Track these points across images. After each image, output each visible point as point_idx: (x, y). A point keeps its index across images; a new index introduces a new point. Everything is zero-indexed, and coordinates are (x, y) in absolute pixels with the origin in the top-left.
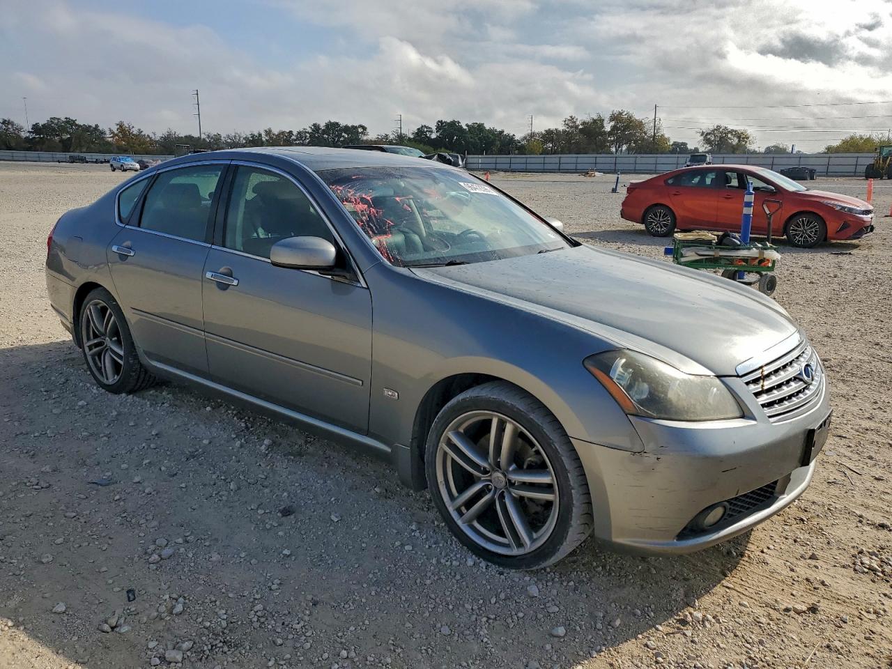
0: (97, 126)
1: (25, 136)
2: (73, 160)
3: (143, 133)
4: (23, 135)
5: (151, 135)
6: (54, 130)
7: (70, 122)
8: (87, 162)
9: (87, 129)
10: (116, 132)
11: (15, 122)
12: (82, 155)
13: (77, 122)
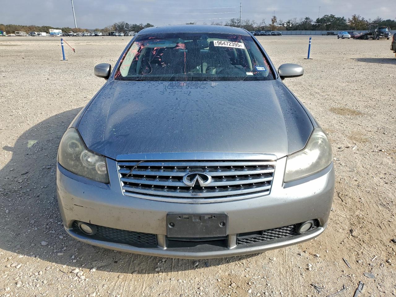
0: (343, 17)
1: (312, 24)
2: (328, 34)
3: (364, 20)
4: (312, 23)
5: (368, 21)
6: (325, 21)
7: (332, 16)
8: (334, 35)
9: (338, 19)
10: (351, 20)
11: (310, 18)
12: (333, 31)
13: (335, 17)
